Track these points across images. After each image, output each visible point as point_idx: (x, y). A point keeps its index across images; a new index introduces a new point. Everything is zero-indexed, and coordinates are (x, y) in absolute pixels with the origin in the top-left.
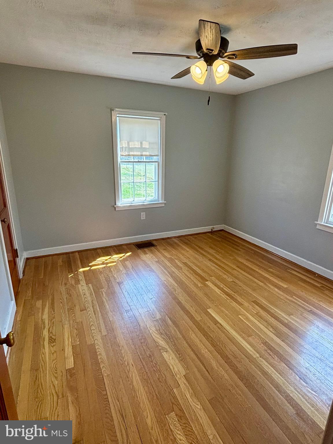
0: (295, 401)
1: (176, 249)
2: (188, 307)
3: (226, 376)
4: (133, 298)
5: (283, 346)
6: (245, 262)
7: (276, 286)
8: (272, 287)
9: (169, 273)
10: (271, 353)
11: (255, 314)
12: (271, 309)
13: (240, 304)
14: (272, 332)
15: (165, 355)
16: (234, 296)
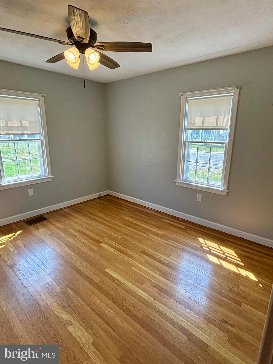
0: (186, 329)
1: (68, 218)
2: (86, 272)
3: (131, 329)
4: (29, 279)
5: (170, 285)
6: (130, 219)
7: (155, 234)
8: (153, 236)
9: (65, 244)
10: (162, 293)
11: (144, 262)
12: (155, 255)
13: (132, 257)
14: (159, 275)
15: (70, 329)
16: (125, 251)
